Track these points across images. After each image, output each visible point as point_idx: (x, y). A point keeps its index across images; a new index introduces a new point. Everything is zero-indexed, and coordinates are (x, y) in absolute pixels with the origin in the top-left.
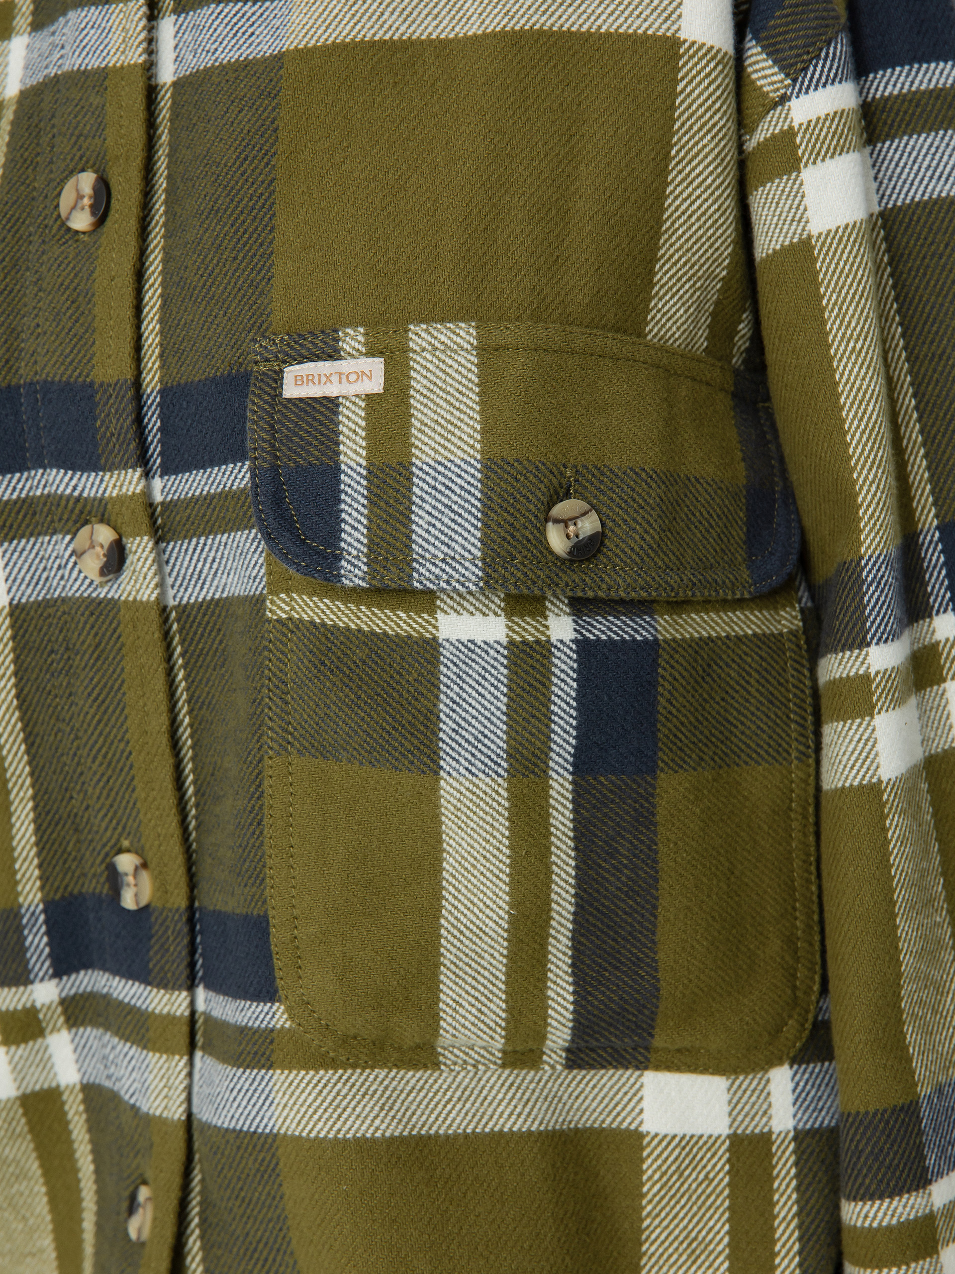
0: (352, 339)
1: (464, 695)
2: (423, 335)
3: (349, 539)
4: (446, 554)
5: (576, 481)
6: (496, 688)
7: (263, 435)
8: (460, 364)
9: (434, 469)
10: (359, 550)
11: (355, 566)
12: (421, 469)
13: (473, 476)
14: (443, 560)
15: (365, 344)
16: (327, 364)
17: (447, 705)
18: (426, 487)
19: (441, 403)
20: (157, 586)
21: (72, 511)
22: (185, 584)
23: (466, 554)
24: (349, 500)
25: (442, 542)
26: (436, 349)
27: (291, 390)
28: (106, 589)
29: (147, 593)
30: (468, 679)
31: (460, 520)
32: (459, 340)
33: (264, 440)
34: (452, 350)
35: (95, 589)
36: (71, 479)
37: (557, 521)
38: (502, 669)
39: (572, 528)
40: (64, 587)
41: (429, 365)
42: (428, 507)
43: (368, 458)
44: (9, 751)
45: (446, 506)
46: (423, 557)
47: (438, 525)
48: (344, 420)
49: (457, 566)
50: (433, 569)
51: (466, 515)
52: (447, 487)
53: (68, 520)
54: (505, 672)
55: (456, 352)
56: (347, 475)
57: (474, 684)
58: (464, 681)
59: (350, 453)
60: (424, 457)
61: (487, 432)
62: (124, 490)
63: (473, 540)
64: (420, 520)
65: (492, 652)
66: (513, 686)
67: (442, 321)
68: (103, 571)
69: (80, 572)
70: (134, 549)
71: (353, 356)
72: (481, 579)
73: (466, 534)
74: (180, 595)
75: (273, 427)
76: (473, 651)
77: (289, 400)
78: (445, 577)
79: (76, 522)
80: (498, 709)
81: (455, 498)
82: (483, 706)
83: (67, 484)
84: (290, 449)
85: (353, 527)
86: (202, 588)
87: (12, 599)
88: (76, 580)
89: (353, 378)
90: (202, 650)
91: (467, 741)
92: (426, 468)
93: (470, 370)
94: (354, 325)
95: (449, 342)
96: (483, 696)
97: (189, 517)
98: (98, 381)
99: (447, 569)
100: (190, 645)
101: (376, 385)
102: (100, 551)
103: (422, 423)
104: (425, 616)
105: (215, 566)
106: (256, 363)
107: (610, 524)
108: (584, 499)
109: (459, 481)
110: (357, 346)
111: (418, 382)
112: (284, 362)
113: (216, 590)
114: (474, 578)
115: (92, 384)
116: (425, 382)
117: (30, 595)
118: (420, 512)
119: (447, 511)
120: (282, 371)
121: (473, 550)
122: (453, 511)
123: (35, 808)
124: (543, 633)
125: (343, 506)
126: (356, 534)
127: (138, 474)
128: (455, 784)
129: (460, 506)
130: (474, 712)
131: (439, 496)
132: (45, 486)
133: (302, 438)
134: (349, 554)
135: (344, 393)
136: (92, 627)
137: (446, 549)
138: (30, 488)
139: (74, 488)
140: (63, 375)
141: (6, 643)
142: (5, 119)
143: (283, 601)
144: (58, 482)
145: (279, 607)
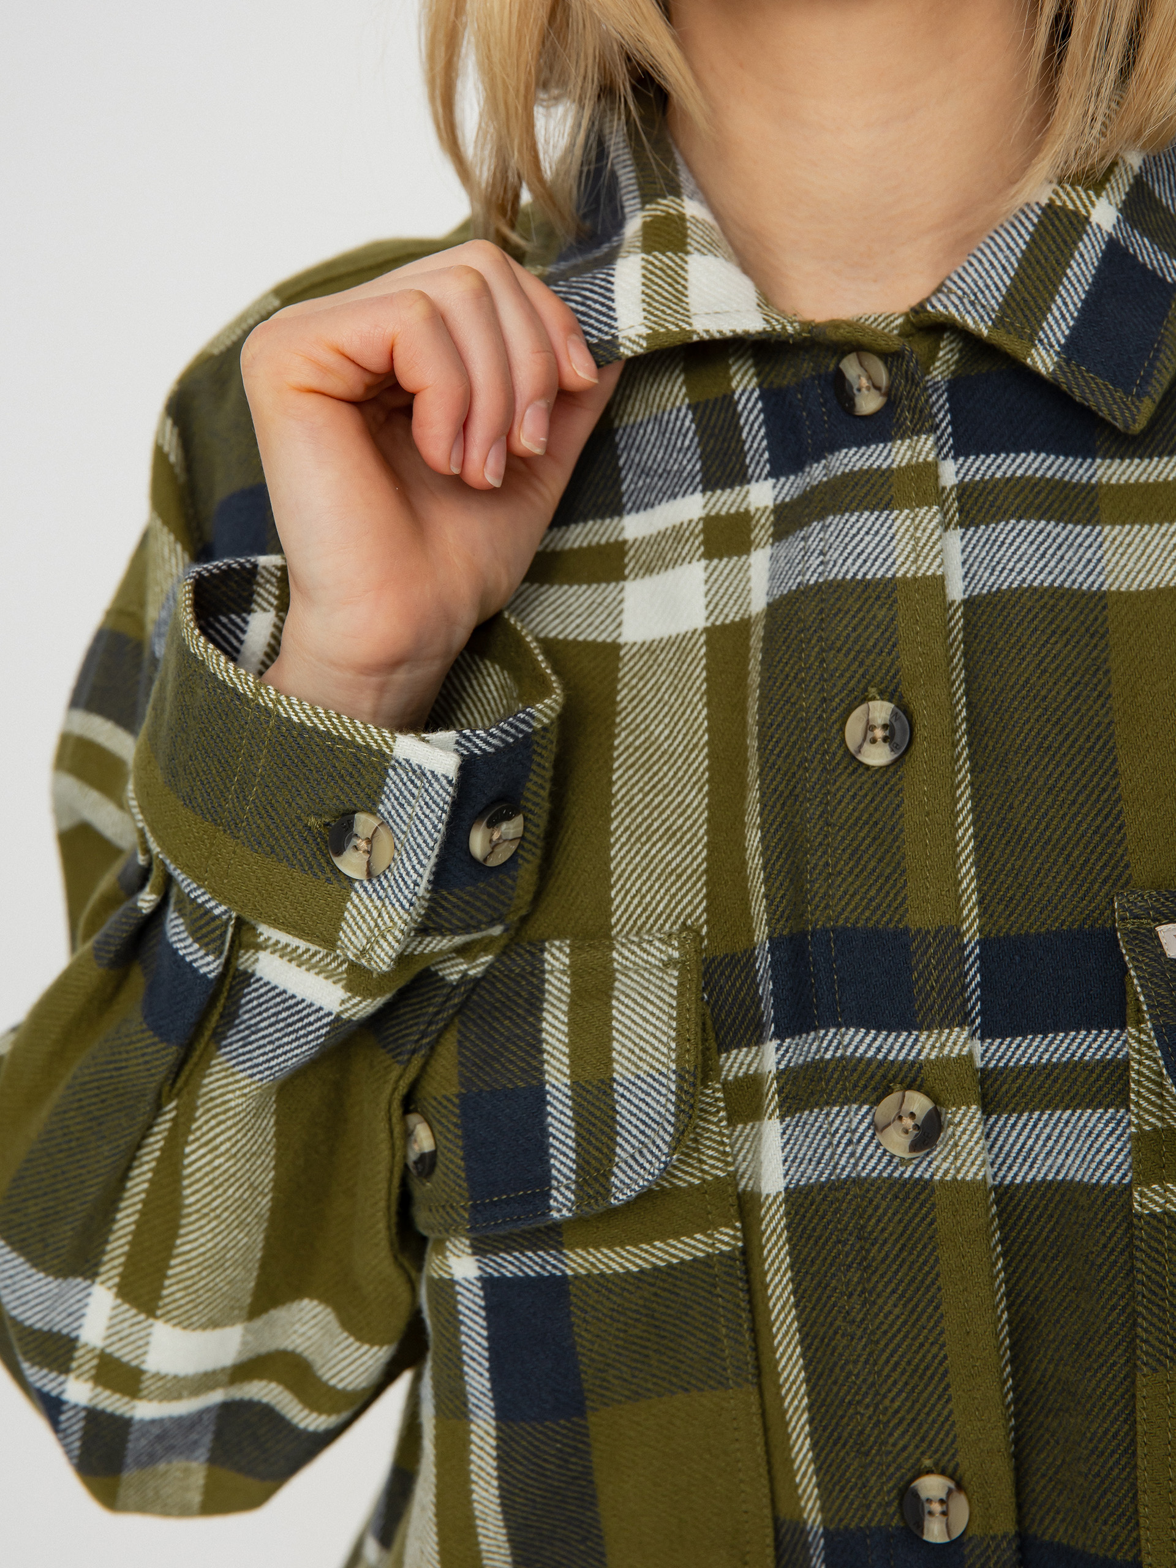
20: (982, 1163)
22: (1009, 1162)
27: (1173, 951)
28: (910, 1169)
29: (972, 1173)
35: (896, 1168)
36: (875, 1039)
40: (855, 1165)
53: (865, 1087)
62: (946, 1052)
68: (915, 1147)
69: (877, 1147)
70: (957, 1120)
74: (1001, 1174)
79: (875, 1089)
83: (870, 1046)
86: (1031, 1167)
87: (790, 1183)
88: (871, 1157)
98: (913, 929)
100: (1010, 1232)
102: (908, 1122)
106: (1122, 920)
112: (1156, 920)
113: (1049, 1171)
115: (905, 930)
117: (812, 1175)
120: (1154, 930)
123: (810, 1422)
127: (965, 1035)
132: (837, 1048)
136: (896, 1212)
138: (818, 1050)
139: (879, 1050)
140: (868, 920)
141: (780, 1235)
142: (757, 637)
143: (1156, 1193)
144: (856, 1043)
145: (1151, 1201)
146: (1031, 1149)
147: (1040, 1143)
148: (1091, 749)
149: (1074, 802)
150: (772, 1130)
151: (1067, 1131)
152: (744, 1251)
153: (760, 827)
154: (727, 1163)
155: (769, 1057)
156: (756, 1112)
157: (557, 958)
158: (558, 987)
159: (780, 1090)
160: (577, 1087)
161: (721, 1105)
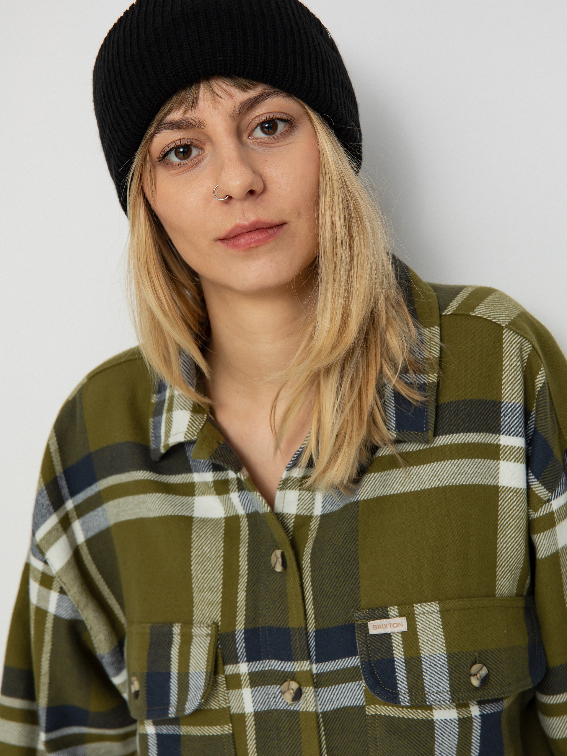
0: (393, 610)
2: (420, 608)
3: (401, 687)
4: (437, 691)
5: (479, 657)
6: (454, 736)
7: (364, 649)
8: (434, 618)
9: (430, 659)
10: (405, 691)
11: (405, 698)
12: (424, 658)
13: (444, 660)
14: (437, 693)
15: (399, 613)
16: (385, 620)
17: (437, 746)
18: (427, 665)
19: (429, 633)
20: (315, 706)
21: (280, 676)
22: (326, 703)
23: (444, 690)
24: (399, 672)
25: (436, 686)
26: (425, 613)
27: (372, 631)
28: (293, 707)
29: (311, 708)
30: (445, 735)
31: (441, 677)
32: (433, 609)
33: (365, 651)
34: (431, 613)
35: (289, 706)
36: (280, 664)
37: (473, 675)
38: (456, 729)
39: (478, 675)
40: (276, 705)
41: (423, 619)
42: (429, 673)
43: (404, 655)
45: (436, 672)
46: (429, 692)
47: (433, 679)
48: (394, 641)
49: (442, 695)
50: (433, 697)
51: (443, 675)
52: (435, 665)
53: (278, 679)
54: (458, 730)
55: (432, 613)
56: (397, 662)
57: (447, 736)
58: (444, 736)
59: (397, 654)
60: (425, 654)
61: (448, 643)
62: (302, 668)
63: (446, 684)
64: (427, 678)
65: (453, 723)
66: (460, 735)
67: (425, 602)
68: (293, 699)
69: (283, 699)
70: (306, 691)
71: (394, 617)
72: (450, 699)
73: (444, 683)
74: (323, 708)
75: (367, 646)
76: (446, 723)
77: (372, 635)
78: (438, 700)
79: (281, 680)
80: (455, 744)
81: (439, 669)
82: (450, 744)
83: (279, 666)
84: (375, 653)
85: (401, 682)
86: (332, 705)
87: (255, 710)
88: (281, 703)
89: (395, 625)
90: (332, 727)
92: (427, 658)
93: (438, 620)
94: (393, 606)
95: (429, 610)
96: (450, 740)
97: (328, 679)
98: (291, 627)
99: (439, 696)
101: (404, 628)
102: (292, 691)
103: (423, 641)
104: (429, 711)
105: (338, 696)
106: (357, 621)
107: (491, 671)
108: (481, 663)
109: (439, 662)
110: (395, 613)
111: (420, 626)
112: (368, 620)
114: (448, 699)
115: (289, 628)
116: (422, 626)
117: (262, 708)
118: (426, 675)
119: (436, 674)
120: (367, 624)
121: (447, 688)
122: (438, 674)
124: (469, 714)
125: (397, 674)
126: (403, 685)
127: (308, 663)
130: (446, 746)
131: (432, 668)
132: (269, 667)
133: (379, 649)
134: (402, 692)
135: (393, 631)
136: (288, 721)
137: (437, 689)
138: (263, 667)
139: (282, 667)
140: (277, 624)
141: (252, 727)
142: (244, 524)
143: (373, 708)
144: (275, 665)
145: (371, 710)
146: (332, 699)
147: (335, 696)
148: (350, 560)
149: (344, 581)
150: (247, 692)
151: (344, 690)
152: (233, 734)
153: (246, 591)
154: (227, 703)
155: (243, 668)
156: (239, 686)
157: (177, 629)
158: (177, 639)
159: (250, 679)
160: (179, 673)
161: (224, 682)
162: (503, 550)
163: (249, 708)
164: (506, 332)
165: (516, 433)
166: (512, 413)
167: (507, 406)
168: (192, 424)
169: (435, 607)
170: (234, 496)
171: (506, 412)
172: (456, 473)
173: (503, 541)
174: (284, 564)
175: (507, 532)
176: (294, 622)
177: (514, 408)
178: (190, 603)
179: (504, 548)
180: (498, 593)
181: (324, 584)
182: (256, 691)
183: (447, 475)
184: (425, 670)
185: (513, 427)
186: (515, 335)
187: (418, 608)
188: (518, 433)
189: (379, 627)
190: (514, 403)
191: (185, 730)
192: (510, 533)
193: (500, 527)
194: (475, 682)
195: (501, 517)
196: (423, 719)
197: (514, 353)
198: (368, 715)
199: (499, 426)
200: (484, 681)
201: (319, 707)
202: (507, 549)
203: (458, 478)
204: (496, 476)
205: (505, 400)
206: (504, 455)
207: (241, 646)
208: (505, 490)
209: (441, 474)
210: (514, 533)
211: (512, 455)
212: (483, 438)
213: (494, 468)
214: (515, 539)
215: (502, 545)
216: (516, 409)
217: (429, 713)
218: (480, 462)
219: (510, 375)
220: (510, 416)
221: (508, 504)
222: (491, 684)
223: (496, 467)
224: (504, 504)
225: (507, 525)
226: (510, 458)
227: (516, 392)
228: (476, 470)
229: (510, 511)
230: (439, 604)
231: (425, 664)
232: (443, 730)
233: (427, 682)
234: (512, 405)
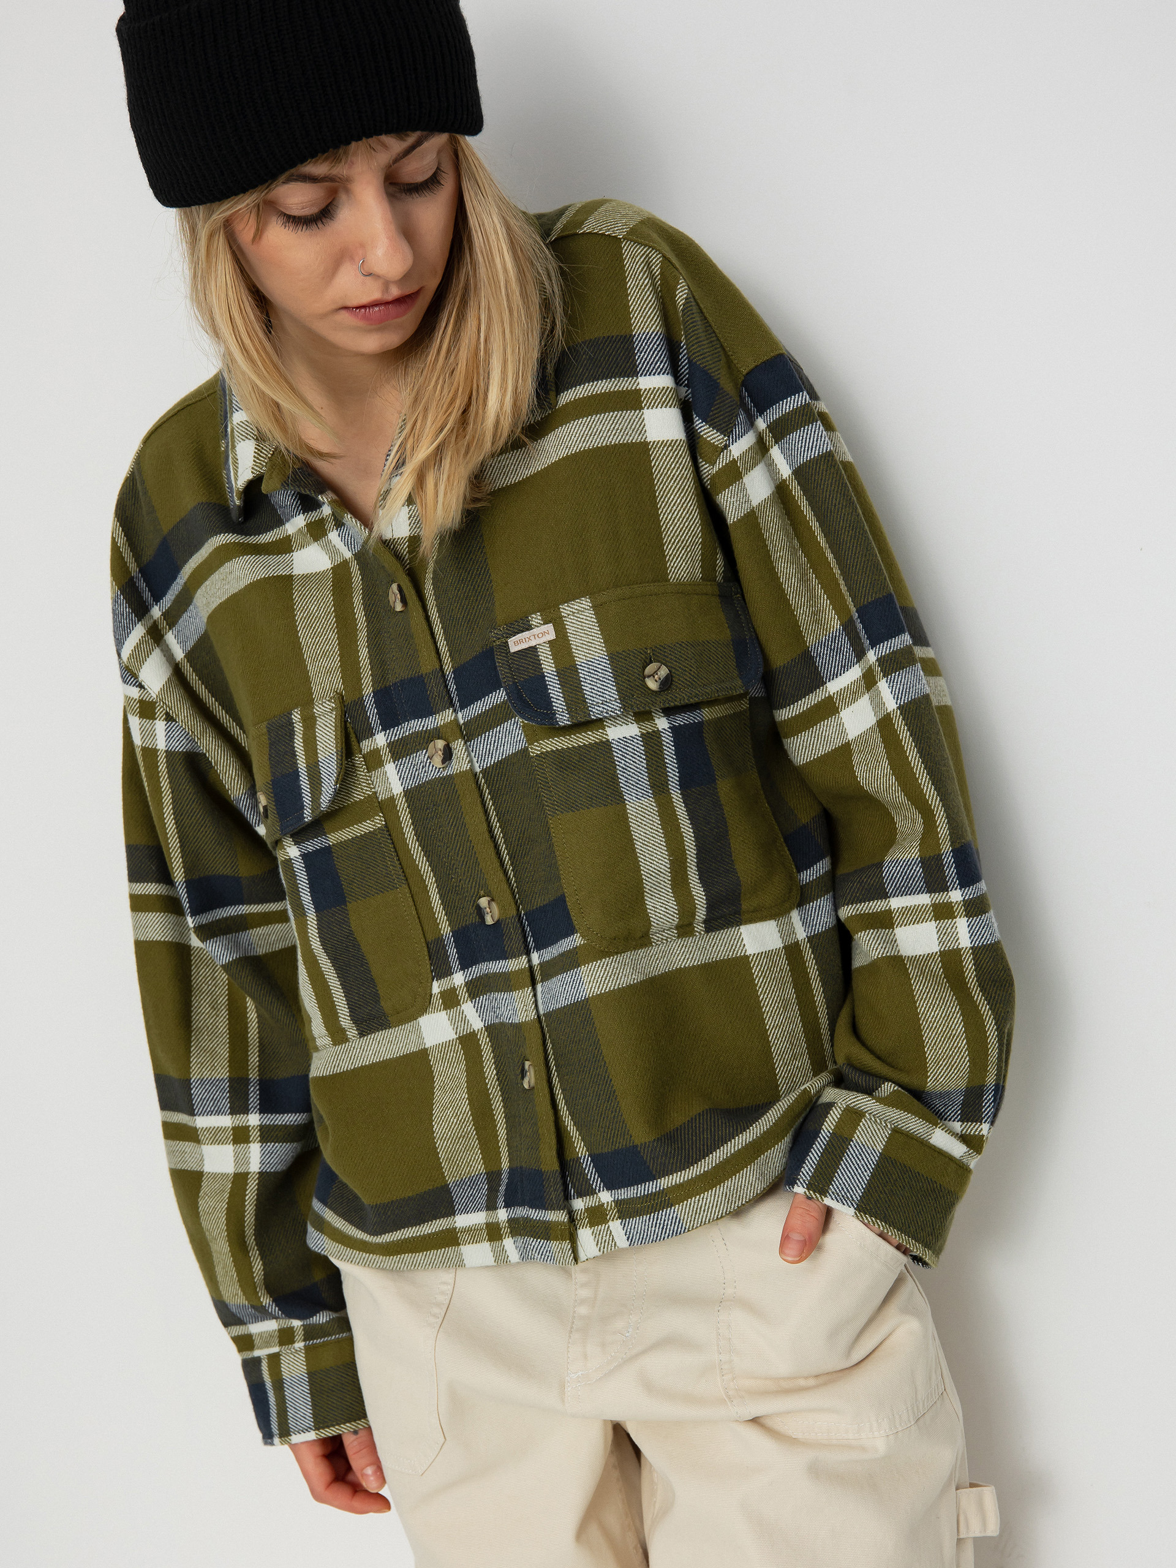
0: (536, 619)
1: (627, 764)
2: (567, 608)
3: (557, 705)
4: (602, 701)
5: (653, 654)
6: (641, 757)
7: (506, 670)
8: (586, 616)
9: (587, 664)
10: (562, 709)
11: (563, 716)
12: (580, 665)
13: (605, 663)
14: (602, 704)
15: (542, 620)
16: (527, 632)
17: (620, 771)
18: (586, 673)
19: (583, 635)
20: (469, 762)
21: (424, 738)
22: (483, 759)
23: (612, 699)
24: (552, 688)
25: (600, 696)
26: (575, 613)
27: (513, 649)
28: (446, 770)
29: (465, 767)
30: (627, 756)
31: (606, 684)
32: (583, 606)
33: (507, 673)
34: (582, 611)
35: (440, 773)
36: (421, 722)
37: (649, 676)
38: (641, 747)
39: (656, 676)
40: (427, 775)
41: (573, 621)
42: (588, 682)
43: (555, 667)
44: (419, 862)
45: (597, 679)
46: (593, 704)
47: (596, 688)
48: (541, 654)
49: (609, 705)
50: (599, 708)
51: (607, 681)
52: (595, 671)
53: (423, 742)
54: (643, 748)
55: (583, 611)
56: (548, 677)
57: (630, 758)
58: (626, 757)
59: (547, 668)
60: (581, 660)
61: (607, 641)
62: (447, 721)
63: (613, 692)
64: (587, 688)
65: (635, 740)
66: (648, 754)
67: (574, 600)
68: (443, 762)
69: (433, 766)
70: (455, 747)
71: (538, 626)
72: (621, 708)
73: (609, 690)
74: (481, 765)
75: (509, 666)
76: (626, 742)
77: (514, 653)
78: (605, 711)
79: (427, 742)
80: (643, 767)
81: (600, 675)
82: (636, 767)
83: (420, 726)
84: (520, 673)
85: (557, 699)
86: (492, 757)
87: (404, 788)
88: (432, 771)
89: (540, 635)
90: (498, 787)
91: (632, 785)
92: (584, 665)
93: (592, 618)
94: (535, 613)
95: (579, 608)
96: (635, 763)
97: (478, 725)
98: (424, 673)
99: (605, 707)
100: (492, 787)
101: (552, 636)
102: (440, 752)
103: (577, 646)
104: (601, 731)
105: (496, 743)
106: (494, 641)
107: (673, 671)
108: (659, 662)
109: (600, 666)
110: (539, 621)
111: (570, 629)
112: (507, 638)
113: (499, 756)
114: (618, 708)
115: (422, 676)
116: (573, 629)
117: (411, 784)
118: (586, 685)
119: (598, 681)
120: (507, 642)
121: (615, 695)
122: (600, 681)
123: (437, 887)
124: (655, 727)
125: (550, 691)
126: (559, 702)
127: (451, 711)
128: (633, 805)
129: (603, 678)
130: (633, 771)
131: (593, 676)
133: (524, 667)
134: (559, 712)
135: (538, 643)
136: (443, 791)
137: (602, 699)
138: (403, 732)
139: (423, 727)
140: (408, 675)
141: (406, 811)
142: (355, 568)
143: (537, 746)
144: (415, 726)
145: (535, 750)
146: (489, 750)
147: (492, 745)
148: (480, 574)
149: (477, 600)
150: (390, 769)
151: (500, 735)
152: (386, 826)
153: (368, 647)
154: (371, 788)
155: (380, 740)
156: (380, 764)
157: (296, 716)
158: (299, 728)
159: (390, 752)
160: (308, 767)
161: (363, 763)
162: (669, 522)
163: (397, 789)
164: (625, 245)
165: (656, 370)
166: (649, 346)
167: (641, 338)
168: (258, 454)
169: (585, 603)
170: (334, 536)
171: (640, 347)
172: (587, 435)
173: (666, 511)
174: (404, 601)
175: (669, 499)
176: (427, 666)
177: (649, 339)
178: (306, 680)
179: (670, 520)
180: (672, 577)
181: (452, 610)
182: (401, 764)
183: (576, 439)
184: (583, 680)
185: (652, 363)
186: (636, 246)
187: (565, 610)
188: (659, 370)
189: (521, 641)
190: (648, 333)
191: (334, 838)
192: (673, 499)
193: (659, 494)
194: (652, 685)
195: (658, 480)
196: (596, 743)
197: (638, 268)
198: (532, 757)
199: (635, 366)
200: (666, 684)
201: (477, 765)
202: (674, 521)
203: (590, 440)
204: (642, 430)
205: (636, 332)
206: (647, 402)
207: (372, 713)
208: (656, 446)
209: (569, 439)
210: (678, 498)
211: (657, 400)
212: (616, 385)
213: (637, 420)
214: (682, 506)
215: (666, 516)
216: (652, 340)
217: (602, 733)
218: (617, 416)
219: (638, 299)
220: (647, 350)
221: (664, 463)
222: (677, 686)
223: (640, 418)
224: (659, 463)
225: (668, 489)
226: (655, 403)
227: (648, 318)
228: (613, 426)
229: (668, 471)
230: (590, 598)
231: (583, 672)
232: (624, 751)
233: (588, 693)
234: (646, 336)
